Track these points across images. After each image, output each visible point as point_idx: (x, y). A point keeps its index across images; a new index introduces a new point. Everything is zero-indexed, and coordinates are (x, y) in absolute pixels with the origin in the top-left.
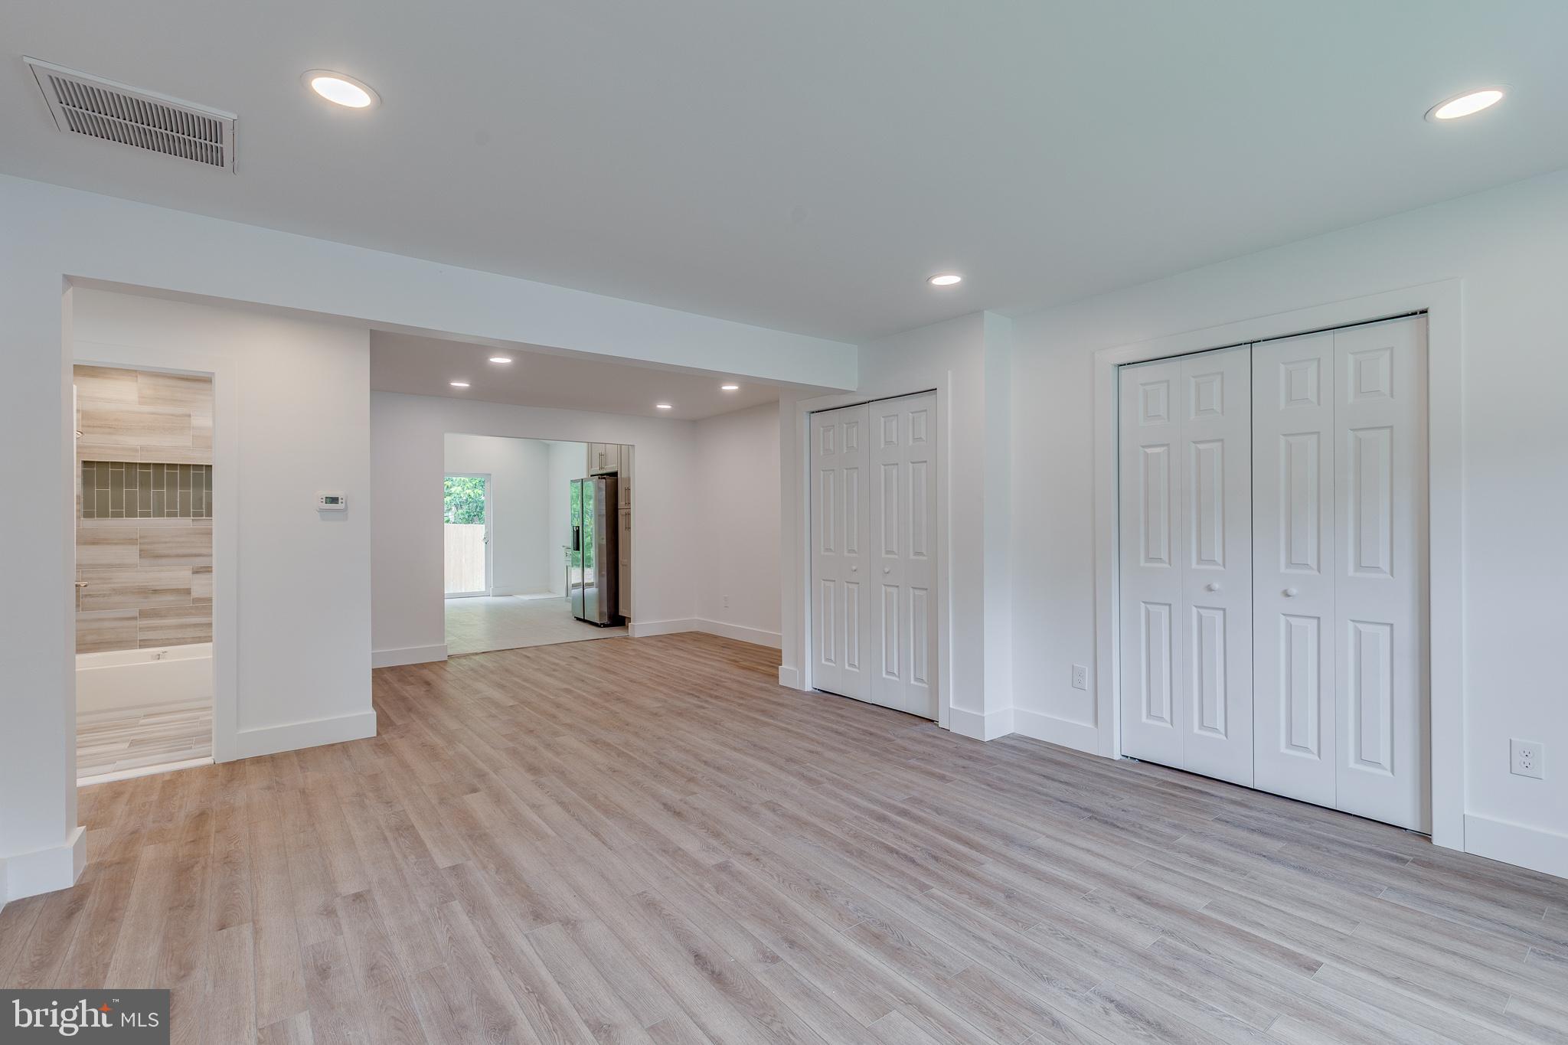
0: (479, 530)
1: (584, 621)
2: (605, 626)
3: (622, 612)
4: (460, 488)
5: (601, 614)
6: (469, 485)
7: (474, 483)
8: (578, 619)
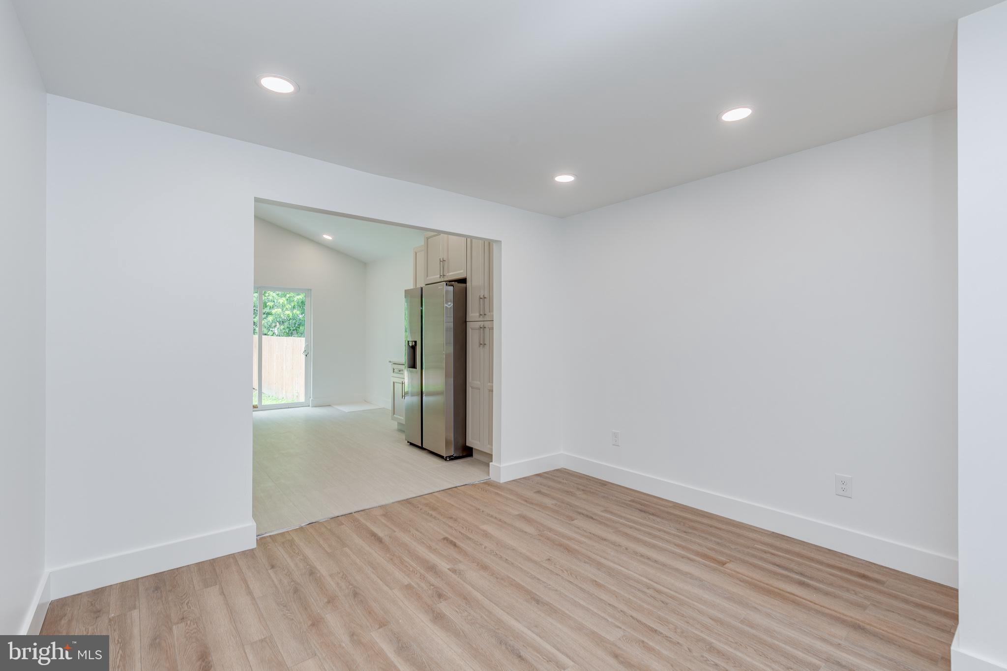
0: (299, 343)
1: (421, 448)
2: (452, 458)
3: (472, 441)
4: (280, 310)
5: (447, 443)
6: (288, 306)
7: (293, 305)
8: (412, 444)
